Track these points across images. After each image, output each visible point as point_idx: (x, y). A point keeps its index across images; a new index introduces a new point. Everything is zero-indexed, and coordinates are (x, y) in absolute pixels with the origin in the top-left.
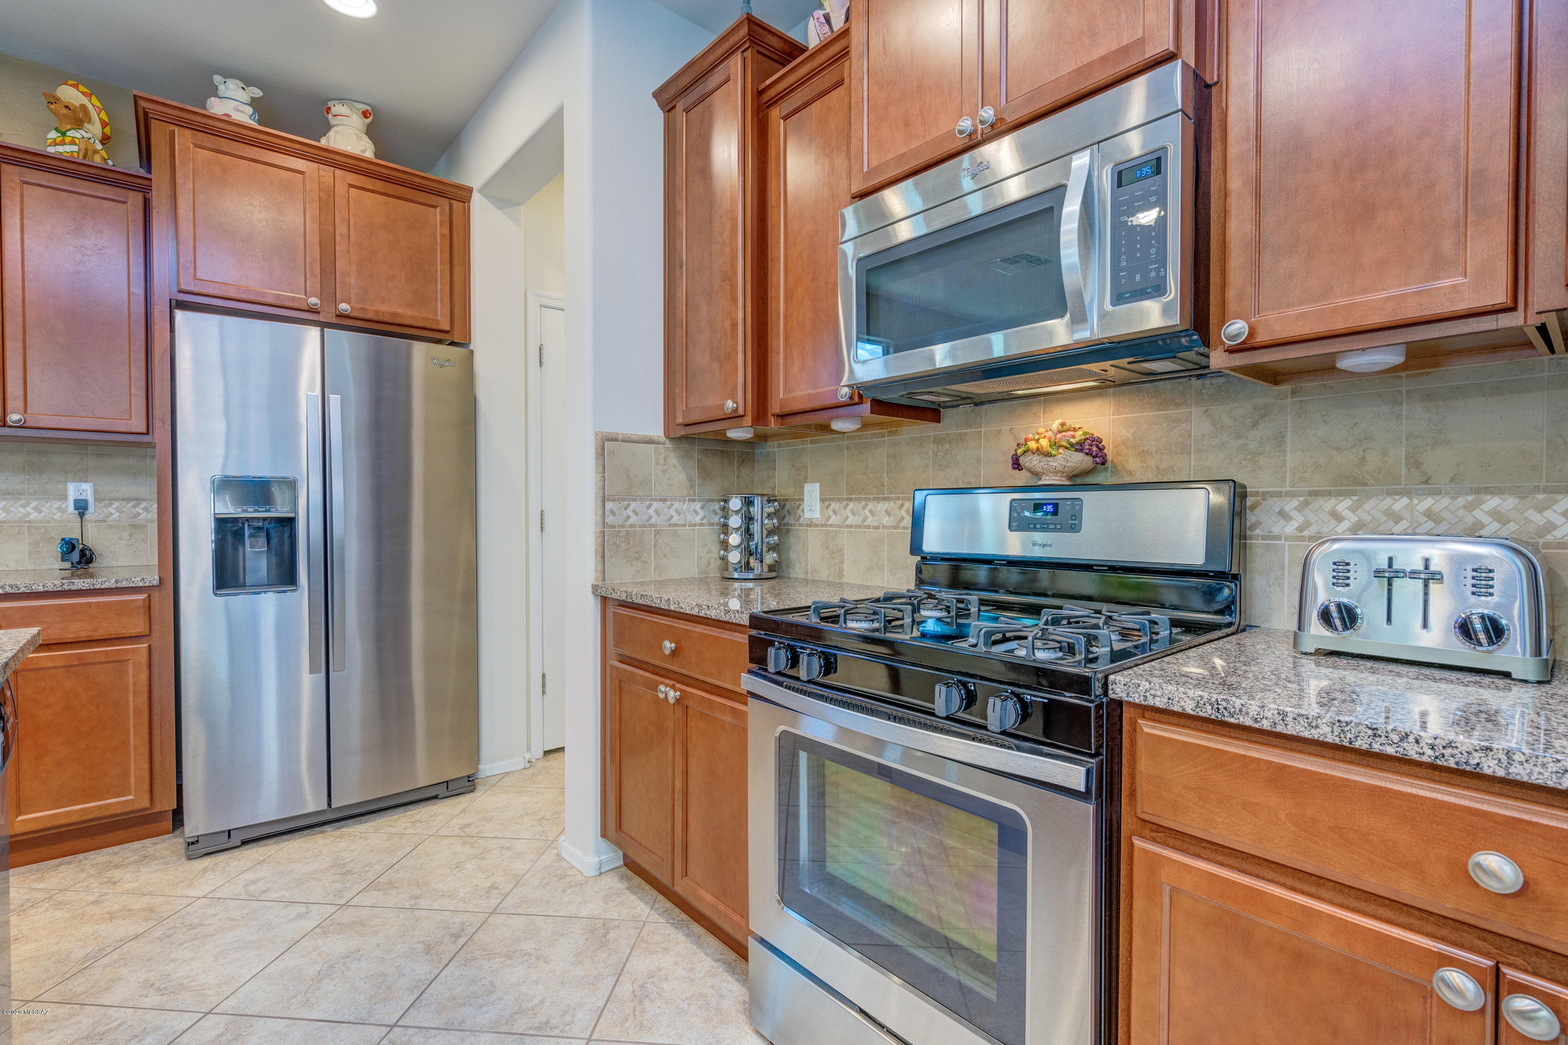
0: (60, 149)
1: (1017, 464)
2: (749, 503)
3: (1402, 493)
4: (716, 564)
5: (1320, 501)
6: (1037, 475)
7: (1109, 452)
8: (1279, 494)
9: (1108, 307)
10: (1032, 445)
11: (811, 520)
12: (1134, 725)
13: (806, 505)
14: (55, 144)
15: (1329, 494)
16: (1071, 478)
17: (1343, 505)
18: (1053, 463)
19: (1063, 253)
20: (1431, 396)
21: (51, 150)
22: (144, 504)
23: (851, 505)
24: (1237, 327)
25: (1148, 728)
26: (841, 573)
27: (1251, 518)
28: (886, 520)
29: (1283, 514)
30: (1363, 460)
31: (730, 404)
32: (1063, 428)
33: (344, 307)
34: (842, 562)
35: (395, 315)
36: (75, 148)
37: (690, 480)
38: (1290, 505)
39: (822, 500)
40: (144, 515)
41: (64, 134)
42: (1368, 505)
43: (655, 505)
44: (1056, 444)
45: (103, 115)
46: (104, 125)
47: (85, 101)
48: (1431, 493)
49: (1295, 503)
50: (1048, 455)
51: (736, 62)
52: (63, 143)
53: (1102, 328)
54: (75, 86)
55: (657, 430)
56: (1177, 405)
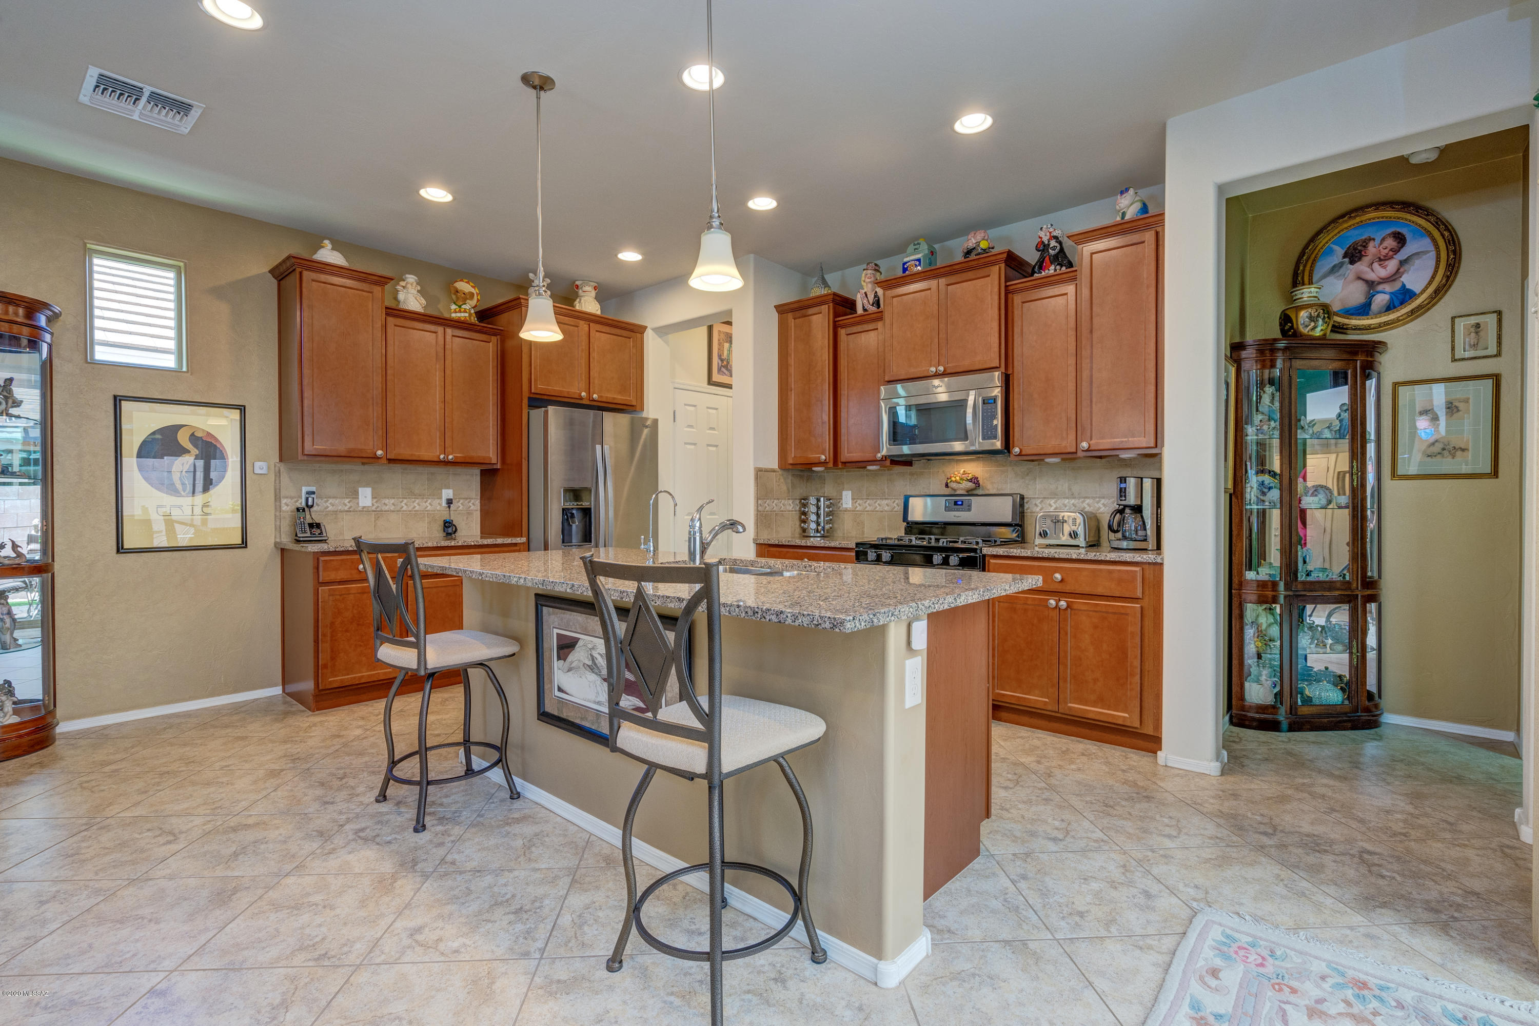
0: (459, 315)
1: (947, 486)
2: (818, 500)
3: (1067, 498)
4: (798, 530)
5: (1046, 500)
6: (955, 490)
7: (981, 482)
8: (1034, 498)
9: (981, 441)
10: (953, 479)
11: (846, 508)
12: (989, 561)
13: (844, 501)
14: (455, 312)
15: (1048, 498)
16: (967, 492)
17: (1052, 502)
18: (961, 486)
19: (967, 419)
20: (1073, 469)
21: (453, 315)
22: (472, 501)
23: (868, 501)
24: (1017, 450)
25: (992, 561)
26: (863, 533)
27: (1026, 506)
28: (886, 508)
29: (1036, 505)
30: (1057, 488)
31: (823, 457)
32: (964, 473)
33: (595, 396)
34: (864, 528)
35: (614, 398)
36: (467, 315)
37: (788, 489)
38: (1038, 502)
39: (853, 499)
40: (473, 507)
41: (460, 307)
42: (1058, 502)
43: (775, 501)
44: (962, 479)
45: (479, 297)
46: (478, 300)
47: (473, 290)
48: (1074, 498)
49: (1039, 501)
50: (959, 483)
51: (825, 308)
52: (460, 312)
53: (979, 446)
54: (468, 283)
55: (775, 465)
56: (1004, 466)
